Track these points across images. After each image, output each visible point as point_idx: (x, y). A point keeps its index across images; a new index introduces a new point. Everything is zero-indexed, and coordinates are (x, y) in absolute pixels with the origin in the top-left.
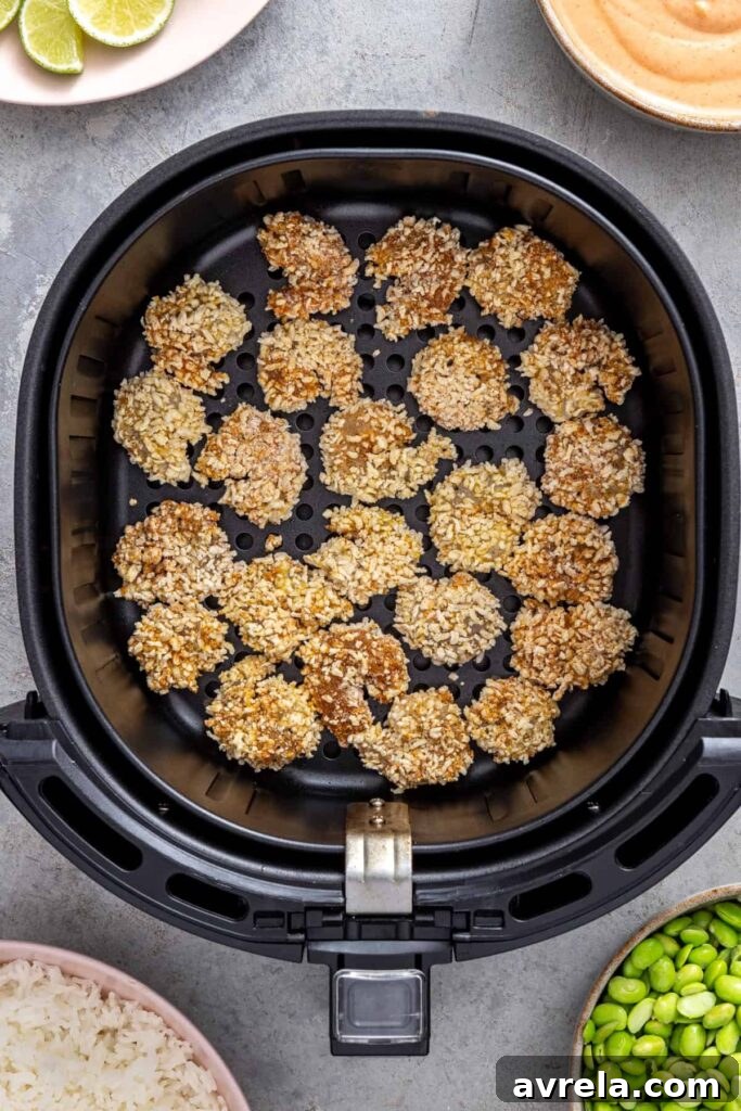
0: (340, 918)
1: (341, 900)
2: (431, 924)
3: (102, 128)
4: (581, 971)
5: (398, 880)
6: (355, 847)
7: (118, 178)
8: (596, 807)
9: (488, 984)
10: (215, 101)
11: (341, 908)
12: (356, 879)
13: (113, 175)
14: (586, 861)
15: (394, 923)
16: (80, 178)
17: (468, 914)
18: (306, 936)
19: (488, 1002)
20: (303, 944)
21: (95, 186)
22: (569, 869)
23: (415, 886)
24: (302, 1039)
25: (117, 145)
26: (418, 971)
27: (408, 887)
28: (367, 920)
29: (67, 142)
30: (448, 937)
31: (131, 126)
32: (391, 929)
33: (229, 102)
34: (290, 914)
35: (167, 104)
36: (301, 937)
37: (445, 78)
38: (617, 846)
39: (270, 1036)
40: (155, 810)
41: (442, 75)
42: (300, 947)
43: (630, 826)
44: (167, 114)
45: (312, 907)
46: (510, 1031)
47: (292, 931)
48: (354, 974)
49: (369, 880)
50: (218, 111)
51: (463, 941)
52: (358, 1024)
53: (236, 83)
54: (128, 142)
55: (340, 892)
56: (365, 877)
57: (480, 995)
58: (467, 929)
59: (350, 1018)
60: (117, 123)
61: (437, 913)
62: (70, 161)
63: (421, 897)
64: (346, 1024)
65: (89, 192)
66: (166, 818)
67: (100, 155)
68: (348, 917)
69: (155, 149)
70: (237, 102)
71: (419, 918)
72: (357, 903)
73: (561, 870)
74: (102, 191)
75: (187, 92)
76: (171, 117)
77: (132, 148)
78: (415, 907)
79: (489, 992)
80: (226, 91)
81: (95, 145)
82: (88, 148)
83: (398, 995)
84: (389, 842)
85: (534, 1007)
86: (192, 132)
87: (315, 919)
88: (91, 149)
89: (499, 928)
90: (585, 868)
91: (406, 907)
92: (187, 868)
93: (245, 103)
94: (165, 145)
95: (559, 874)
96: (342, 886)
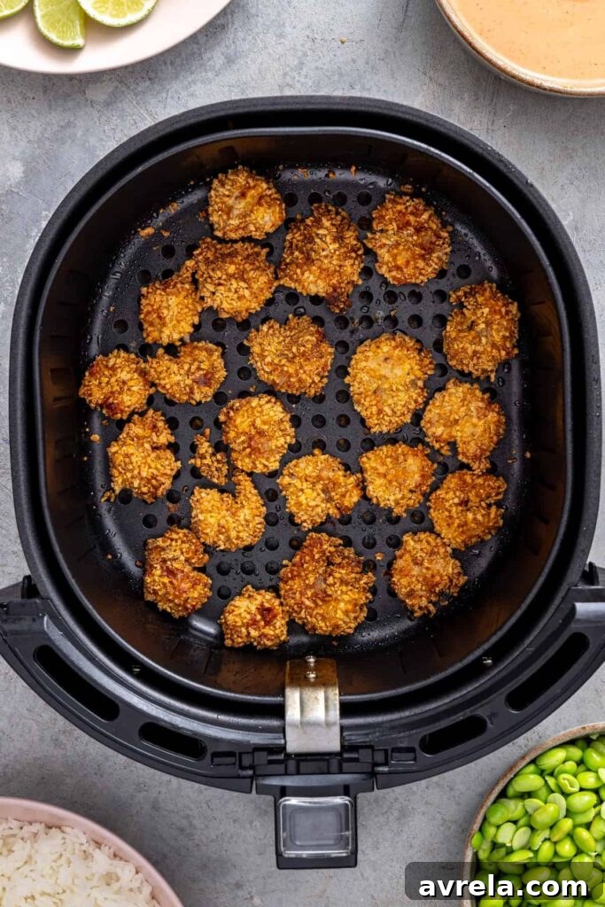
0: (282, 757)
1: (283, 742)
2: (356, 760)
3: (98, 94)
4: (473, 790)
5: (328, 724)
6: (293, 697)
7: (111, 134)
8: (490, 661)
9: (396, 799)
10: (192, 73)
11: (283, 748)
12: (294, 725)
13: (107, 131)
14: (482, 706)
15: (327, 760)
16: (80, 133)
17: (386, 751)
18: (254, 772)
19: (396, 814)
20: (252, 778)
21: (93, 141)
22: (468, 712)
23: (342, 729)
24: (244, 841)
25: (111, 107)
26: (347, 798)
27: (337, 730)
28: (304, 758)
29: (70, 104)
30: (370, 770)
31: (123, 92)
32: (323, 765)
33: (203, 74)
34: (240, 754)
35: (153, 75)
36: (250, 772)
37: (379, 59)
38: (506, 694)
39: (217, 837)
40: (129, 671)
41: (378, 57)
42: (249, 780)
43: (517, 676)
44: (153, 83)
45: (258, 749)
46: (414, 838)
47: (242, 768)
48: (294, 801)
49: (305, 725)
50: (194, 82)
51: (383, 773)
52: (298, 843)
53: (209, 59)
54: (120, 105)
55: (282, 735)
56: (301, 723)
57: (390, 808)
58: (386, 764)
59: (292, 838)
60: (111, 90)
61: (360, 751)
62: (72, 119)
63: (347, 738)
64: (288, 841)
65: (87, 144)
66: (138, 677)
67: (96, 114)
68: (288, 756)
69: (142, 111)
70: (210, 75)
71: (346, 756)
72: (295, 743)
73: (461, 714)
74: (97, 145)
75: (169, 65)
76: (155, 86)
77: (123, 110)
78: (342, 746)
79: (397, 805)
80: (202, 65)
81: (93, 107)
82: (87, 110)
83: (331, 819)
84: (321, 694)
85: (434, 819)
86: (172, 98)
87: (262, 757)
88: (89, 109)
89: (412, 762)
90: (481, 711)
91: (335, 746)
92: (156, 718)
93: (217, 76)
94: (150, 108)
95: (460, 717)
96: (283, 730)
